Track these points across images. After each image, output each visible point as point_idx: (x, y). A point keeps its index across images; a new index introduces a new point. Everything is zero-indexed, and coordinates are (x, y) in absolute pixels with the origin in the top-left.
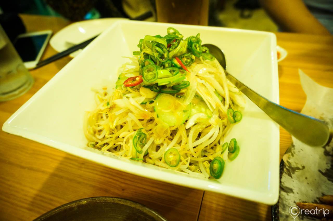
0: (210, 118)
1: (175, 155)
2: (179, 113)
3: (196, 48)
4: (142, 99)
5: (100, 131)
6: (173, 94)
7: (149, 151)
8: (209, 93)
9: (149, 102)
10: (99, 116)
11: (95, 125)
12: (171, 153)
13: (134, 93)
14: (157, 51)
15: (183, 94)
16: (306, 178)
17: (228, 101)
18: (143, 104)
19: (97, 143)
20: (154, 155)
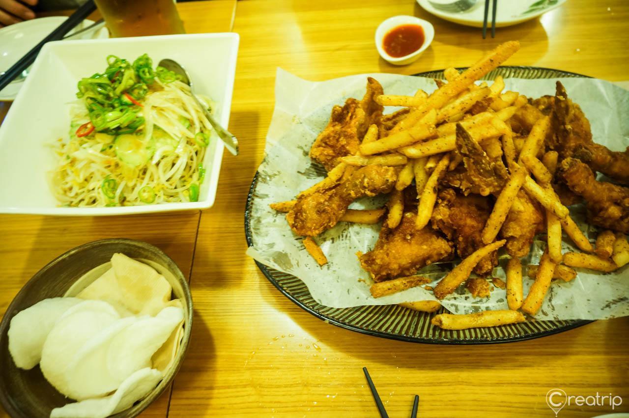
0: (176, 148)
1: (148, 192)
2: (142, 151)
3: (145, 75)
4: (100, 147)
5: (71, 189)
6: (131, 133)
7: (125, 195)
8: (170, 123)
9: (109, 148)
10: (64, 174)
11: (63, 184)
12: (144, 191)
13: (91, 142)
14: (100, 93)
15: (141, 130)
16: (284, 182)
17: (198, 125)
18: (103, 151)
19: (72, 202)
20: (130, 197)
